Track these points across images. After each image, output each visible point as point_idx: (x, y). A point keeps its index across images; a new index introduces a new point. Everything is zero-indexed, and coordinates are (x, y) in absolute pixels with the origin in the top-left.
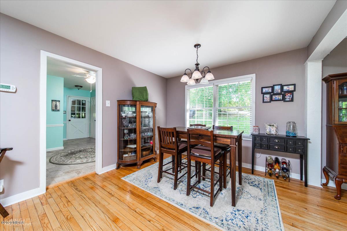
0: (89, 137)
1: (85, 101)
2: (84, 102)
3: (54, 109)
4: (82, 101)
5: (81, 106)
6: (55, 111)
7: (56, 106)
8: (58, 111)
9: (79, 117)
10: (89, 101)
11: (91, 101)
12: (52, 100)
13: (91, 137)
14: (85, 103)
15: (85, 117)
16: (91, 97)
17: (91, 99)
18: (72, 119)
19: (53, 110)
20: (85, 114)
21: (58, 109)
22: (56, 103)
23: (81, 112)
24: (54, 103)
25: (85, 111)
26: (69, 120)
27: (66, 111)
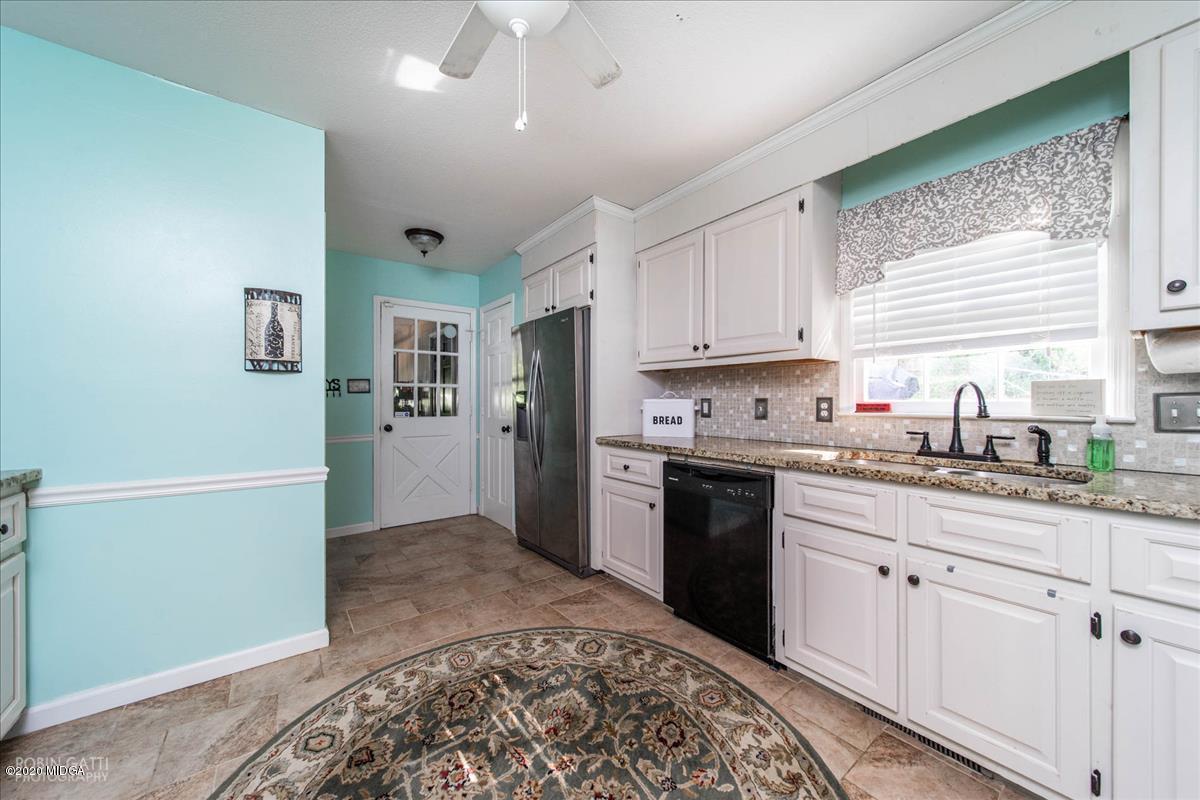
0: (474, 511)
1: (456, 326)
2: (450, 333)
3: (262, 356)
4: (444, 325)
5: (439, 353)
6: (270, 371)
7: (276, 335)
8: (292, 368)
9: (433, 413)
10: (474, 328)
11: (482, 327)
12: (248, 291)
13: (482, 513)
14: (455, 339)
15: (455, 412)
16: (481, 305)
17: (482, 315)
18: (401, 422)
19: (257, 366)
20: (455, 391)
21: (287, 356)
22: (274, 314)
23: (438, 385)
24: (264, 308)
25: (455, 381)
26: (383, 428)
27: (369, 380)
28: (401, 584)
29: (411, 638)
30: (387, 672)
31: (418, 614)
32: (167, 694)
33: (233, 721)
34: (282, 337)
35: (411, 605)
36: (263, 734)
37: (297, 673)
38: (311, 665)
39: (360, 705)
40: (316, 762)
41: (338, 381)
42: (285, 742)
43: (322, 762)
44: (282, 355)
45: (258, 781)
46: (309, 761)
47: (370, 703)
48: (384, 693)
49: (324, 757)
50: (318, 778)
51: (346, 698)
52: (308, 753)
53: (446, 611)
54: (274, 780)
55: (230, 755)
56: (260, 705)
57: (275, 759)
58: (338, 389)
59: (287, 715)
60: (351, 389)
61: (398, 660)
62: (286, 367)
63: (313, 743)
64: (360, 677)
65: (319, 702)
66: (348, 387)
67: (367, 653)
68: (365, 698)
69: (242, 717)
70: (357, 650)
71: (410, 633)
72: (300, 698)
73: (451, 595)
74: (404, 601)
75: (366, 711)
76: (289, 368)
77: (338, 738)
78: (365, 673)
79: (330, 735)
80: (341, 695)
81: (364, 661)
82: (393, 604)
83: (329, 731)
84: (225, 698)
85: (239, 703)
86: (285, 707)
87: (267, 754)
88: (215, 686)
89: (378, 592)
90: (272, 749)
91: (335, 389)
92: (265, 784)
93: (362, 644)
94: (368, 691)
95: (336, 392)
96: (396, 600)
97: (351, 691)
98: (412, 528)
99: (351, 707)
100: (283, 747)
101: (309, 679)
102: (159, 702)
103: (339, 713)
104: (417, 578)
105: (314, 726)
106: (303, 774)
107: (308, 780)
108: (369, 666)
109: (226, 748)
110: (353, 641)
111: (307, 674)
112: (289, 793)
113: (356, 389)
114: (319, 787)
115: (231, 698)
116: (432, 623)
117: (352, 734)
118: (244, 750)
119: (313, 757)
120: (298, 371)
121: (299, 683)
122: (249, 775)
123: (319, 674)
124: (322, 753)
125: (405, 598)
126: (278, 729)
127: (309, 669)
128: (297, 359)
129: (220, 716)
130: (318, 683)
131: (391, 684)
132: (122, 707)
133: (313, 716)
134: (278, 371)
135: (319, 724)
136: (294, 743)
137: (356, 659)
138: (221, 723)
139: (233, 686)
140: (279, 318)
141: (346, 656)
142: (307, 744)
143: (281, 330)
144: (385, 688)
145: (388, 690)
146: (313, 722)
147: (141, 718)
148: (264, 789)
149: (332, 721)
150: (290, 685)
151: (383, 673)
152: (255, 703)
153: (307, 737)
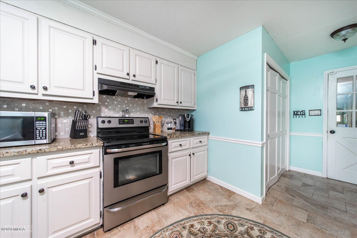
3: (243, 106)
6: (245, 110)
7: (246, 99)
12: (240, 88)
19: (242, 109)
21: (249, 105)
24: (243, 92)
26: (329, 132)
27: (321, 110)
28: (312, 204)
29: (291, 227)
30: (267, 228)
31: (305, 221)
32: (225, 188)
33: (225, 203)
34: (248, 100)
35: (306, 216)
36: (226, 212)
37: (247, 205)
38: (252, 206)
39: (248, 229)
40: (225, 230)
41: (304, 111)
42: (226, 218)
43: (226, 232)
44: (248, 105)
45: (214, 220)
46: (224, 228)
47: (251, 232)
48: (258, 234)
49: (228, 231)
50: (221, 234)
51: (248, 223)
52: (226, 226)
53: (322, 232)
54: (216, 224)
55: (218, 210)
56: (233, 205)
57: (220, 220)
58: (304, 114)
59: (234, 213)
60: (311, 114)
61: (276, 229)
62: (249, 109)
63: (230, 225)
64: (259, 221)
65: (242, 217)
66: (309, 113)
67: (269, 217)
68: (252, 229)
69: (228, 204)
70: (267, 213)
71: (293, 225)
72: (240, 211)
73: (336, 229)
74: (305, 212)
75: (248, 232)
76: (250, 109)
77: (235, 231)
78: (262, 222)
79: (234, 228)
80: (248, 221)
81: (265, 218)
82: (299, 209)
83: (235, 227)
84: (230, 197)
85: (231, 201)
86: (236, 211)
87: (221, 217)
88: (232, 193)
89: (298, 201)
90: (223, 217)
91: (303, 114)
92: (214, 223)
93: (271, 213)
94: (255, 228)
95: (303, 116)
96: (302, 208)
97: (251, 222)
98: (347, 185)
99: (246, 227)
100: (225, 219)
101: (247, 209)
102: (222, 188)
103: (242, 225)
104: (324, 207)
105: (234, 222)
106: (220, 229)
107: (220, 232)
108: (265, 221)
109: (219, 208)
110: (270, 209)
111: (248, 207)
112: (214, 230)
113: (313, 114)
114: (219, 237)
115: (230, 198)
116: (308, 230)
117: (238, 234)
118: (220, 212)
119: (226, 228)
120: (253, 110)
121: (244, 208)
122: (215, 217)
123: (250, 210)
124: (228, 230)
125: (307, 211)
126: (229, 214)
127: (251, 207)
128: (253, 106)
129: (225, 200)
130: (248, 212)
131: (264, 234)
132: (218, 185)
133: (236, 219)
134: (247, 110)
135: (235, 222)
136: (227, 221)
137: (264, 215)
138: (224, 202)
139: (234, 196)
140: (247, 94)
141: (262, 212)
142: (229, 224)
143: (248, 98)
144: (261, 233)
145: (261, 234)
146: (235, 220)
147: (218, 189)
148: (213, 223)
149: (238, 225)
150: (242, 206)
151: (265, 227)
152: (232, 203)
153: (230, 222)
